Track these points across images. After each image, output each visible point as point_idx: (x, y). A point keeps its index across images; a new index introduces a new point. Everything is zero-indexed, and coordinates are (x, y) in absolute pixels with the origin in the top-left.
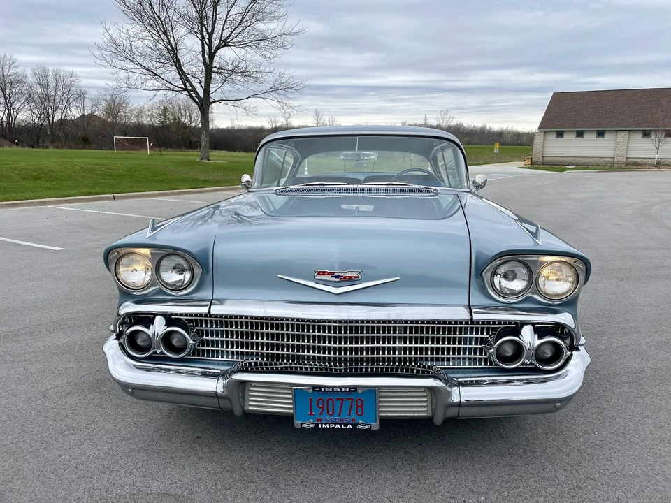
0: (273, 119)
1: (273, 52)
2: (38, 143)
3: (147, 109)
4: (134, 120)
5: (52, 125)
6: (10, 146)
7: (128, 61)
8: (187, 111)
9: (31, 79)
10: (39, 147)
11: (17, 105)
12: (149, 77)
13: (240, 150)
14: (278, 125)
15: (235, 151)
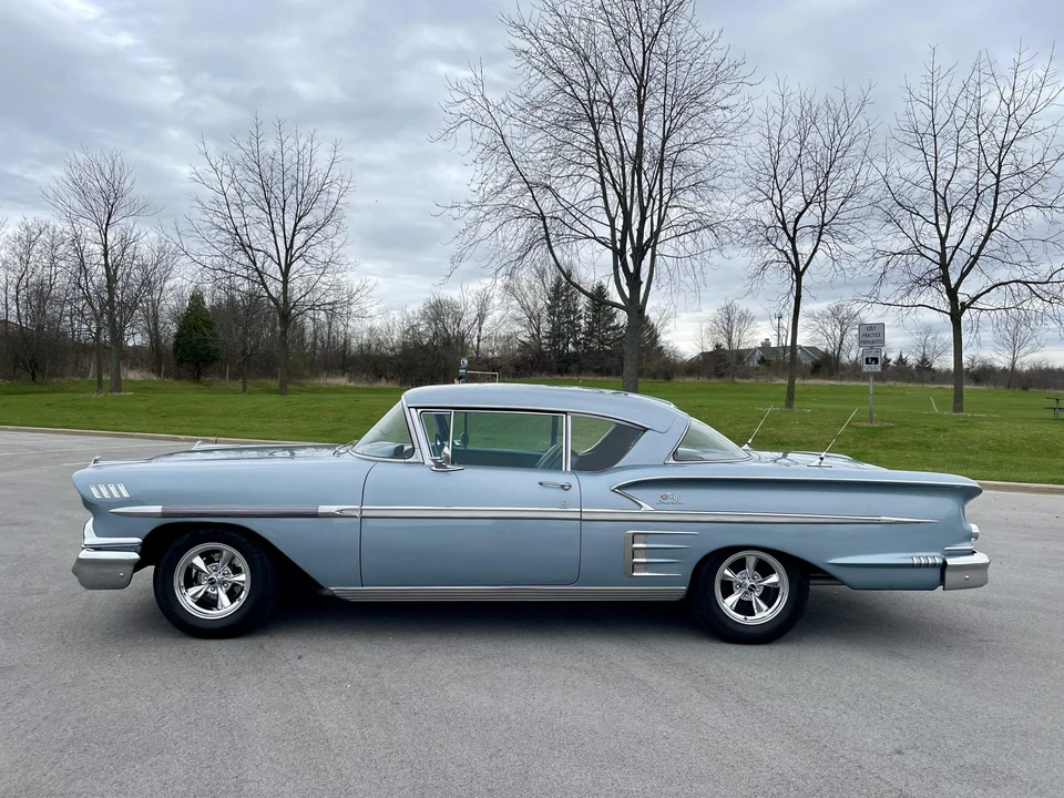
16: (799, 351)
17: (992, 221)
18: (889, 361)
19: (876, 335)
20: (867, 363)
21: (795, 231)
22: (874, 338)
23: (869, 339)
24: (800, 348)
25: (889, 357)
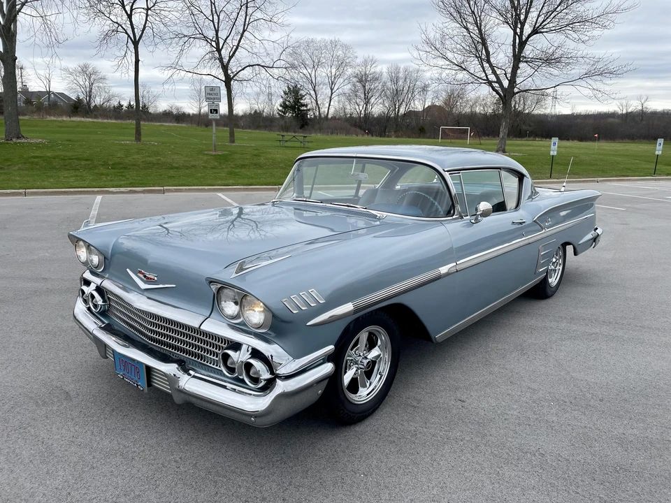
0: (625, 104)
1: (588, 34)
2: (385, 132)
3: (481, 99)
4: (468, 110)
5: (397, 116)
6: (363, 135)
7: (440, 59)
8: (522, 99)
9: (385, 76)
10: (384, 137)
11: (372, 100)
12: (459, 72)
13: (573, 139)
14: (630, 110)
15: (568, 140)
16: (52, 96)
17: (244, 25)
18: (122, 106)
19: (215, 94)
20: (211, 113)
21: (132, 10)
22: (215, 97)
23: (211, 97)
24: (53, 93)
25: (122, 103)
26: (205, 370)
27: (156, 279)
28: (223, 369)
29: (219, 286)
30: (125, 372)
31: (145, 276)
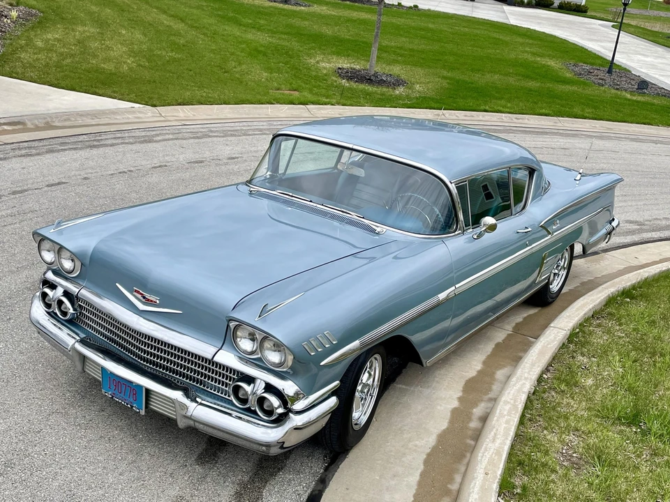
26: (211, 397)
27: (158, 302)
28: (232, 398)
29: (238, 323)
30: (116, 392)
31: (144, 298)
